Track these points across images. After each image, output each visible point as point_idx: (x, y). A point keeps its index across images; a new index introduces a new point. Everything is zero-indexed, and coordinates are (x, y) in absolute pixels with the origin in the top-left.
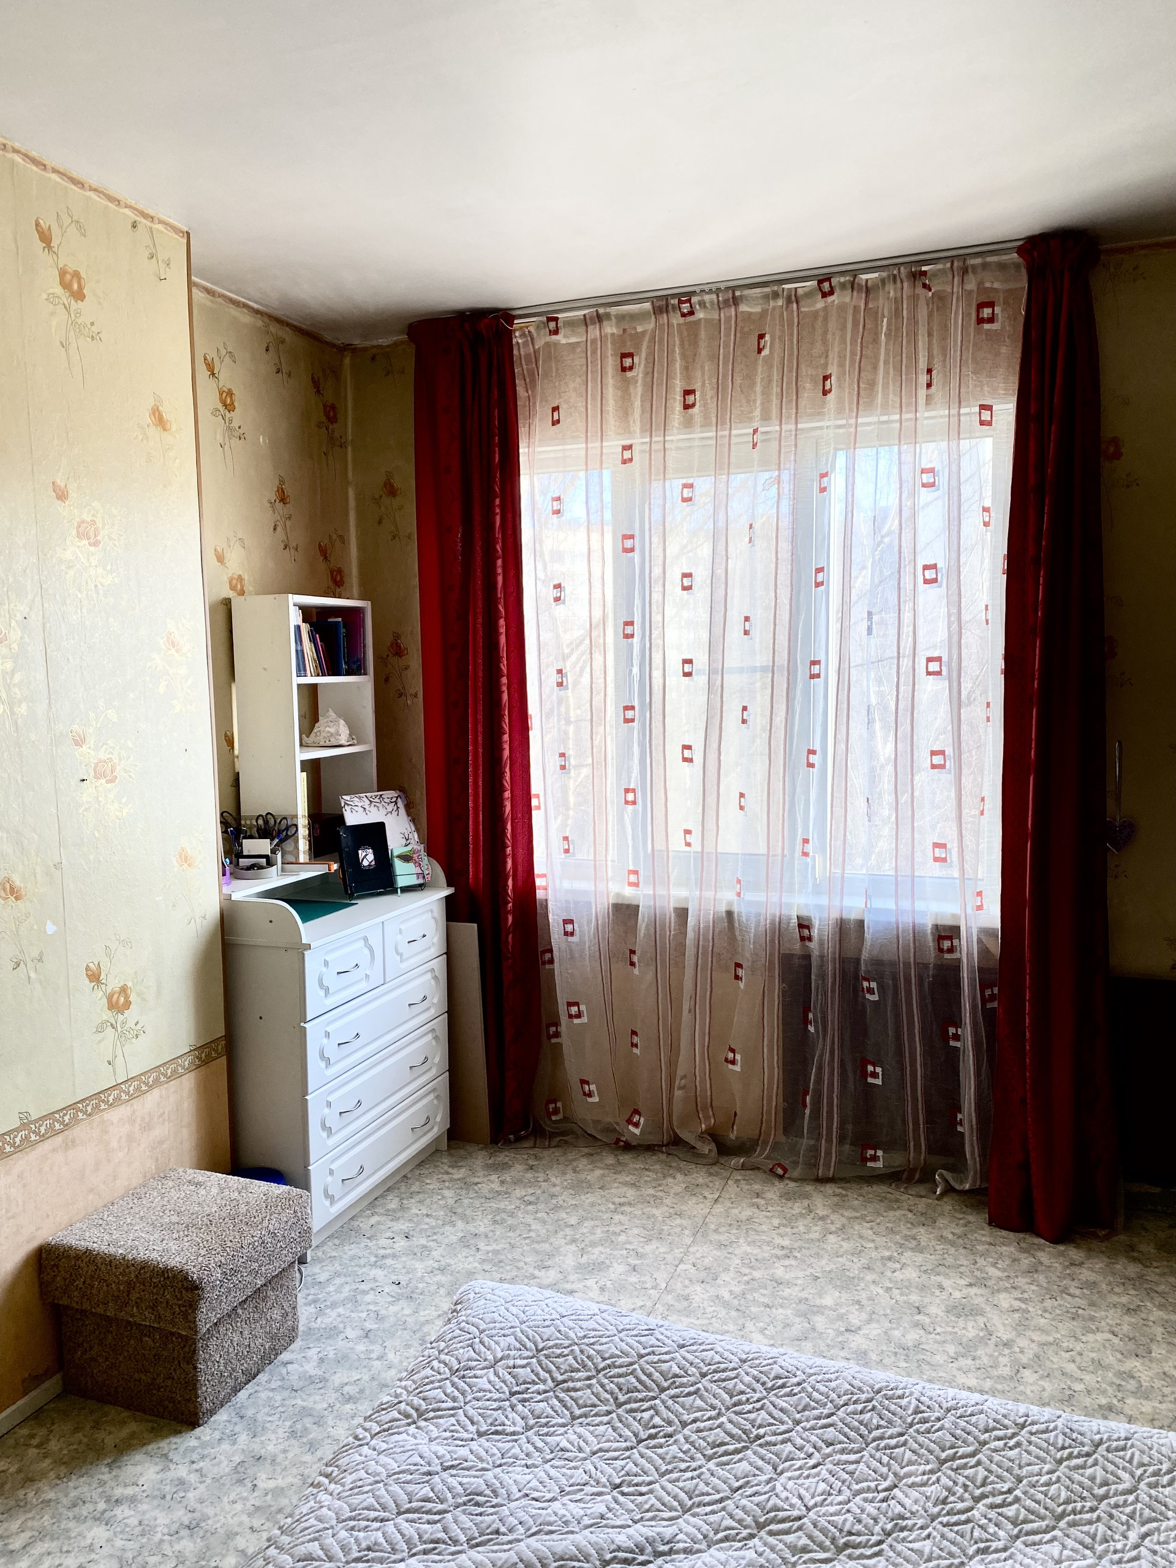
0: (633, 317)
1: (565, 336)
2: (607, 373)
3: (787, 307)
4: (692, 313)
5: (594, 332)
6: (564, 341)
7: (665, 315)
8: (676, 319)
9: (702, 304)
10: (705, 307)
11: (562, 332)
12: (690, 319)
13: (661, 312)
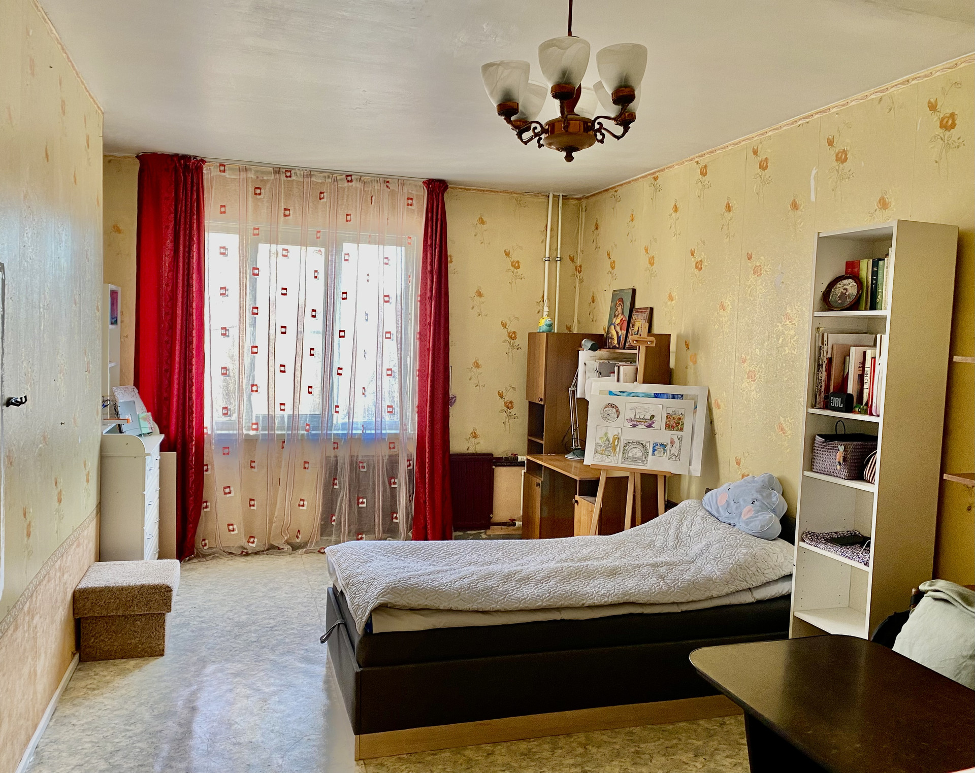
0: (263, 173)
1: (229, 175)
2: (249, 195)
3: (333, 183)
4: (290, 176)
5: (243, 175)
6: (228, 176)
7: (278, 175)
8: (283, 177)
9: (296, 174)
10: (297, 175)
11: (227, 172)
12: (289, 179)
13: (276, 173)
